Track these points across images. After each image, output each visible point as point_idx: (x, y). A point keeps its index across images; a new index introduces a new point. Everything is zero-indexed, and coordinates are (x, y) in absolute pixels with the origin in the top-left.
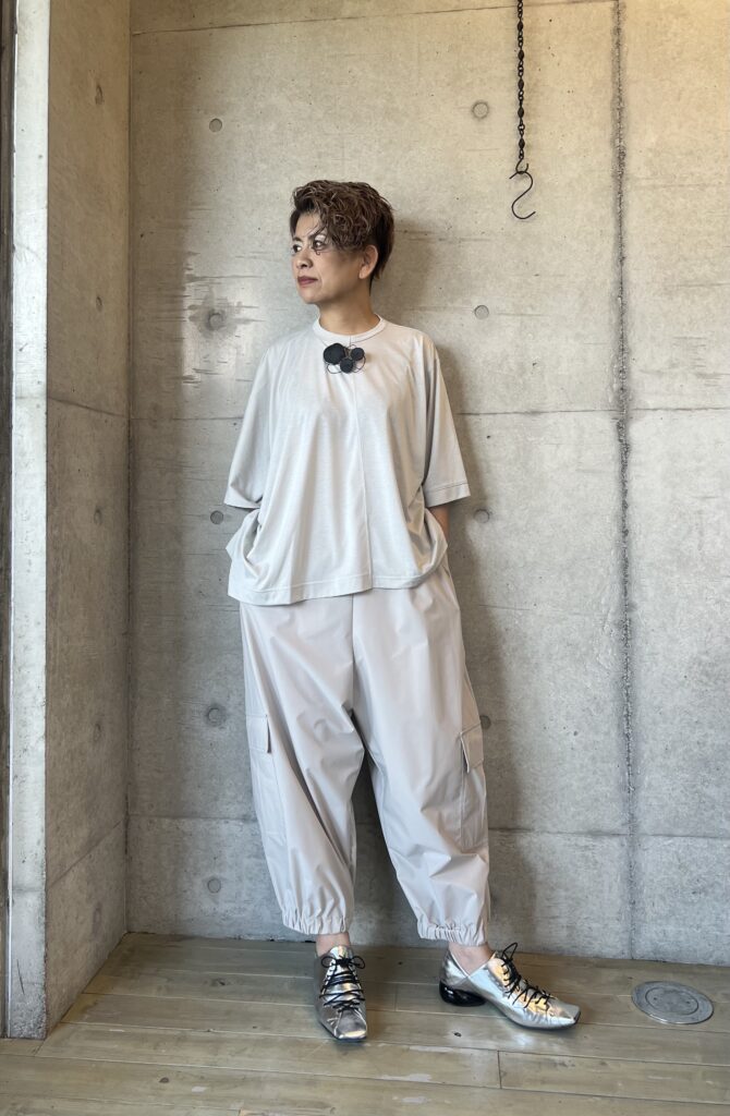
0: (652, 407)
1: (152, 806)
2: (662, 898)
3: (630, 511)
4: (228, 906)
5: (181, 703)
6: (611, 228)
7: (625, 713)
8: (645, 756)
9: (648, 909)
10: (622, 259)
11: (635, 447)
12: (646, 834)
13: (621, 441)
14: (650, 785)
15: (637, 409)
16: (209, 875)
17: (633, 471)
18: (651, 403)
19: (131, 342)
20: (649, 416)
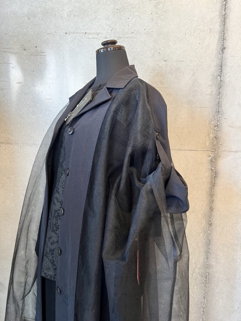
3: (214, 213)
6: (217, 27)
10: (223, 49)
13: (212, 170)
15: (224, 151)
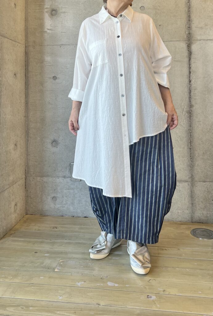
0: (199, 39)
1: (34, 173)
2: (202, 202)
3: (191, 74)
4: (59, 206)
5: (43, 139)
7: (190, 141)
8: (196, 155)
9: (197, 206)
11: (193, 53)
12: (196, 181)
13: (189, 51)
14: (198, 165)
15: (194, 40)
16: (53, 195)
17: (192, 60)
18: (199, 38)
19: (26, 20)
20: (198, 43)
